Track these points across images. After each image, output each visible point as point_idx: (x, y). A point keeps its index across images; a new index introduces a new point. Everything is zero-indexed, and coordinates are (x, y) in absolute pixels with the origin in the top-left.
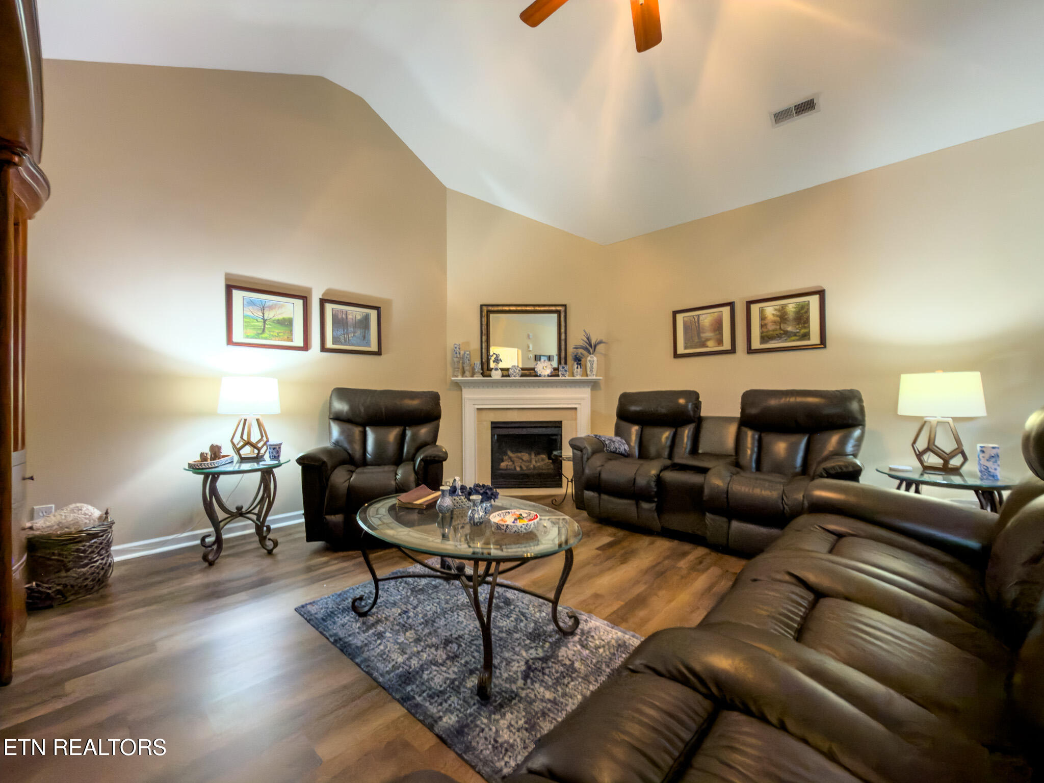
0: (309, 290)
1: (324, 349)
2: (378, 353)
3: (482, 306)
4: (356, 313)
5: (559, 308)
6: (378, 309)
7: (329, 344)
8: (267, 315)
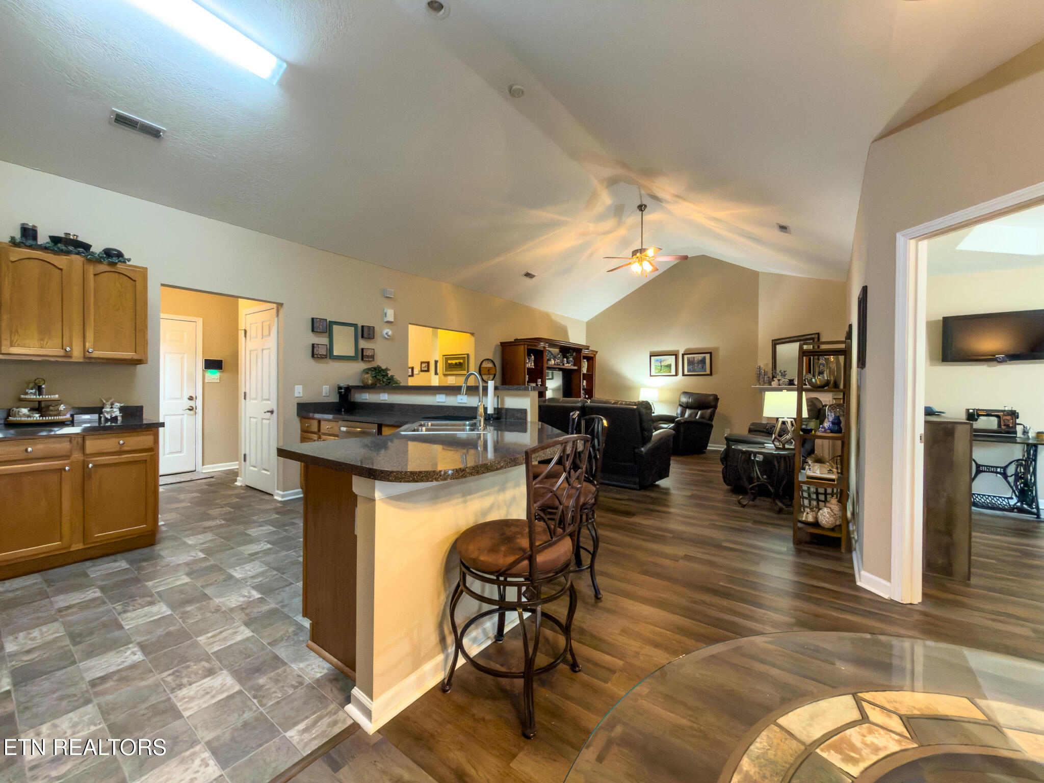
0: (678, 351)
1: (684, 375)
2: (711, 374)
3: (773, 340)
4: (700, 357)
5: (813, 336)
6: (711, 353)
7: (686, 373)
8: (663, 364)
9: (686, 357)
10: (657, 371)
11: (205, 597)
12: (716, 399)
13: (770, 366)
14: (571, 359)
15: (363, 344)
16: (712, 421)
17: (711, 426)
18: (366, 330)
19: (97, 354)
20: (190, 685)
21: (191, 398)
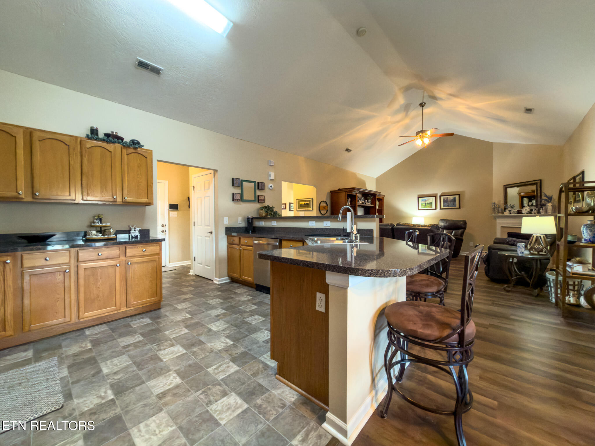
0: (437, 194)
1: (441, 209)
2: (459, 208)
3: (504, 186)
4: (451, 197)
5: (536, 182)
6: (459, 195)
7: (442, 207)
8: (426, 202)
9: (442, 198)
10: (423, 207)
11: (201, 343)
12: (465, 223)
13: (502, 201)
14: (370, 200)
15: (259, 193)
16: (462, 237)
17: (462, 240)
18: (260, 184)
19: (130, 199)
20: (216, 401)
21: (163, 226)
